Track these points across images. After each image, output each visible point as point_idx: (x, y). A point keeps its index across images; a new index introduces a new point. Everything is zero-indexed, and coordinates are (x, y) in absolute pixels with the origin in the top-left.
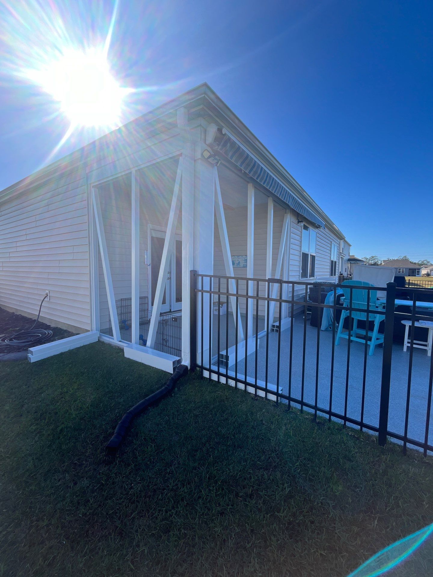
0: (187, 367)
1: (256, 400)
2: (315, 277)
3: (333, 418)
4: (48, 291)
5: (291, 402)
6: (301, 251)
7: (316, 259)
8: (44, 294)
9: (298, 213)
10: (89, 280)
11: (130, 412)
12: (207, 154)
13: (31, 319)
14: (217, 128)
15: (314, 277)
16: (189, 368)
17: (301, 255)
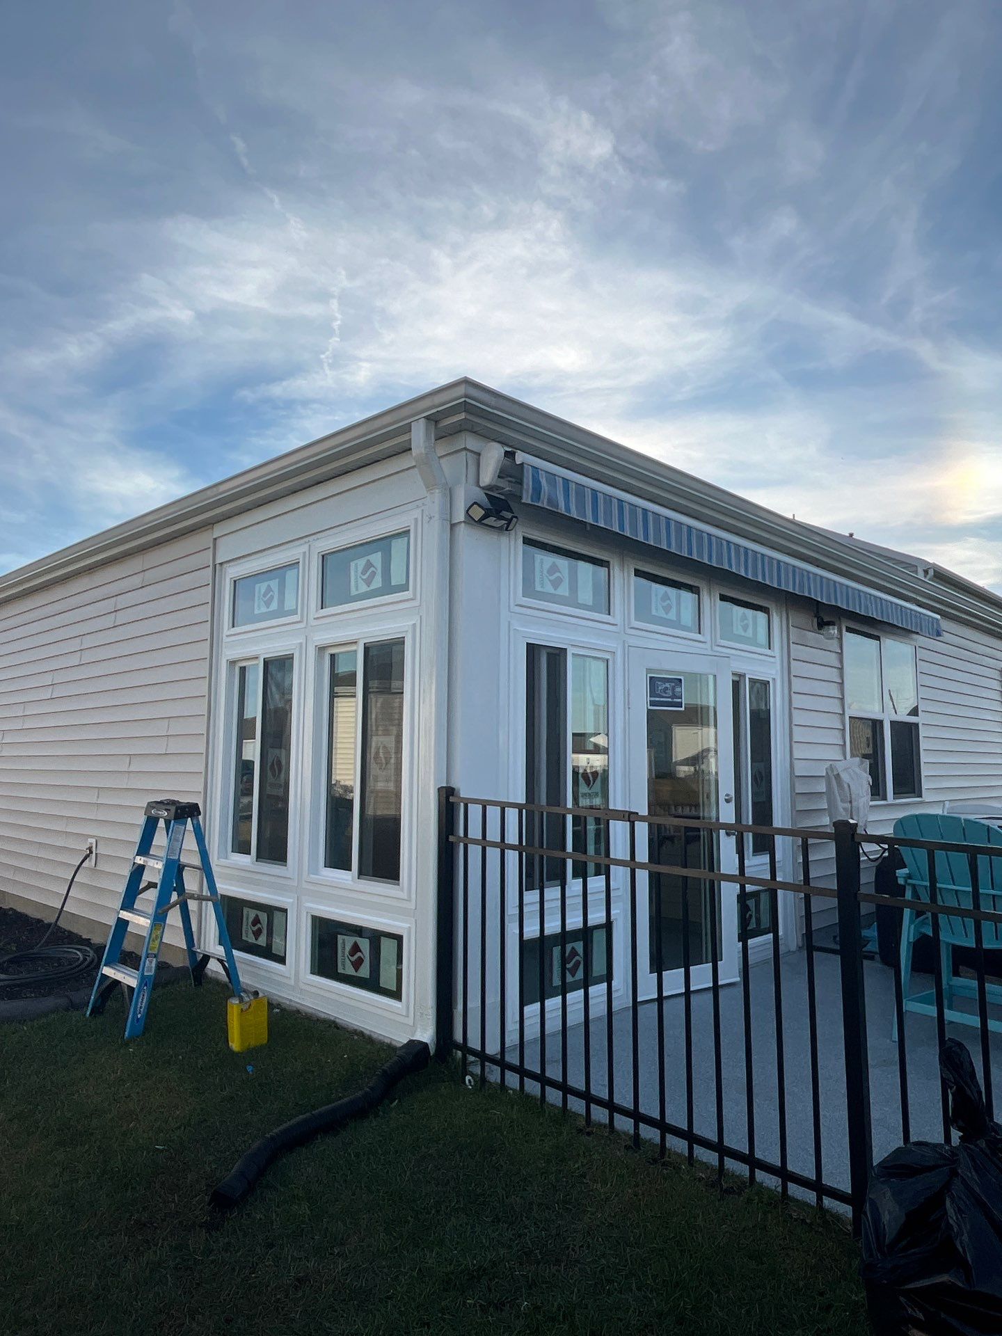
0: (425, 1045)
1: (589, 1134)
2: (927, 796)
3: (760, 1175)
4: (93, 841)
5: (669, 1137)
6: (843, 714)
7: (922, 734)
8: (84, 847)
9: (818, 601)
10: (202, 791)
11: (272, 1138)
12: (478, 513)
13: (39, 921)
14: (503, 452)
15: (921, 796)
16: (432, 1050)
17: (844, 726)
